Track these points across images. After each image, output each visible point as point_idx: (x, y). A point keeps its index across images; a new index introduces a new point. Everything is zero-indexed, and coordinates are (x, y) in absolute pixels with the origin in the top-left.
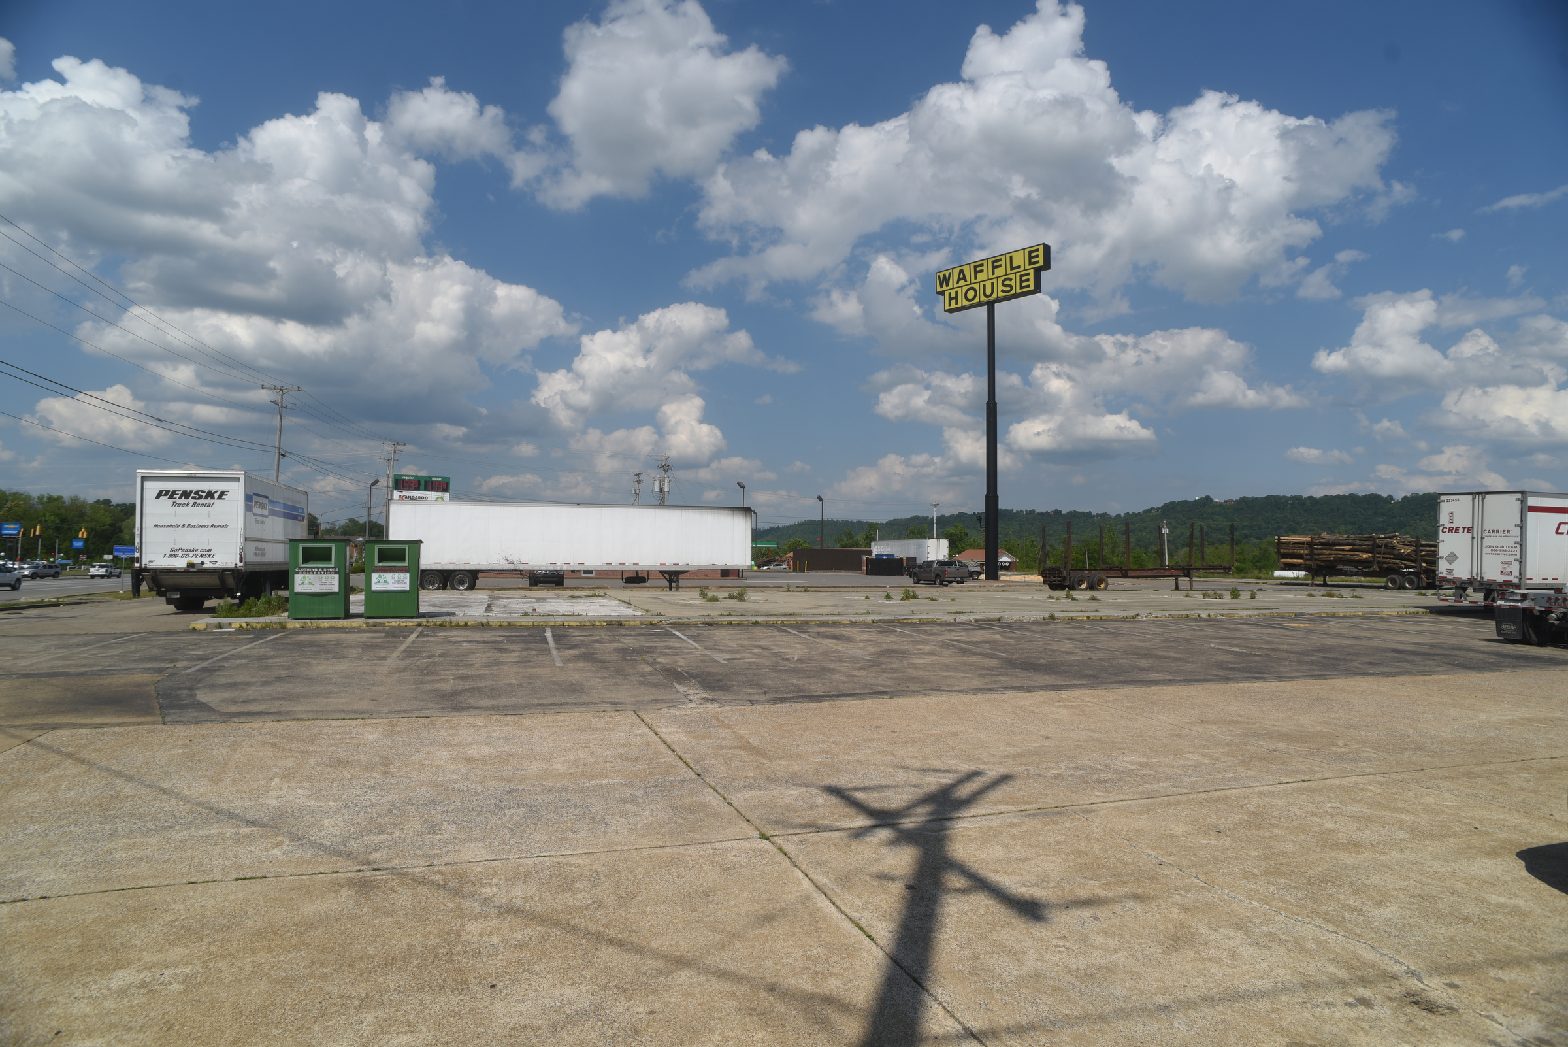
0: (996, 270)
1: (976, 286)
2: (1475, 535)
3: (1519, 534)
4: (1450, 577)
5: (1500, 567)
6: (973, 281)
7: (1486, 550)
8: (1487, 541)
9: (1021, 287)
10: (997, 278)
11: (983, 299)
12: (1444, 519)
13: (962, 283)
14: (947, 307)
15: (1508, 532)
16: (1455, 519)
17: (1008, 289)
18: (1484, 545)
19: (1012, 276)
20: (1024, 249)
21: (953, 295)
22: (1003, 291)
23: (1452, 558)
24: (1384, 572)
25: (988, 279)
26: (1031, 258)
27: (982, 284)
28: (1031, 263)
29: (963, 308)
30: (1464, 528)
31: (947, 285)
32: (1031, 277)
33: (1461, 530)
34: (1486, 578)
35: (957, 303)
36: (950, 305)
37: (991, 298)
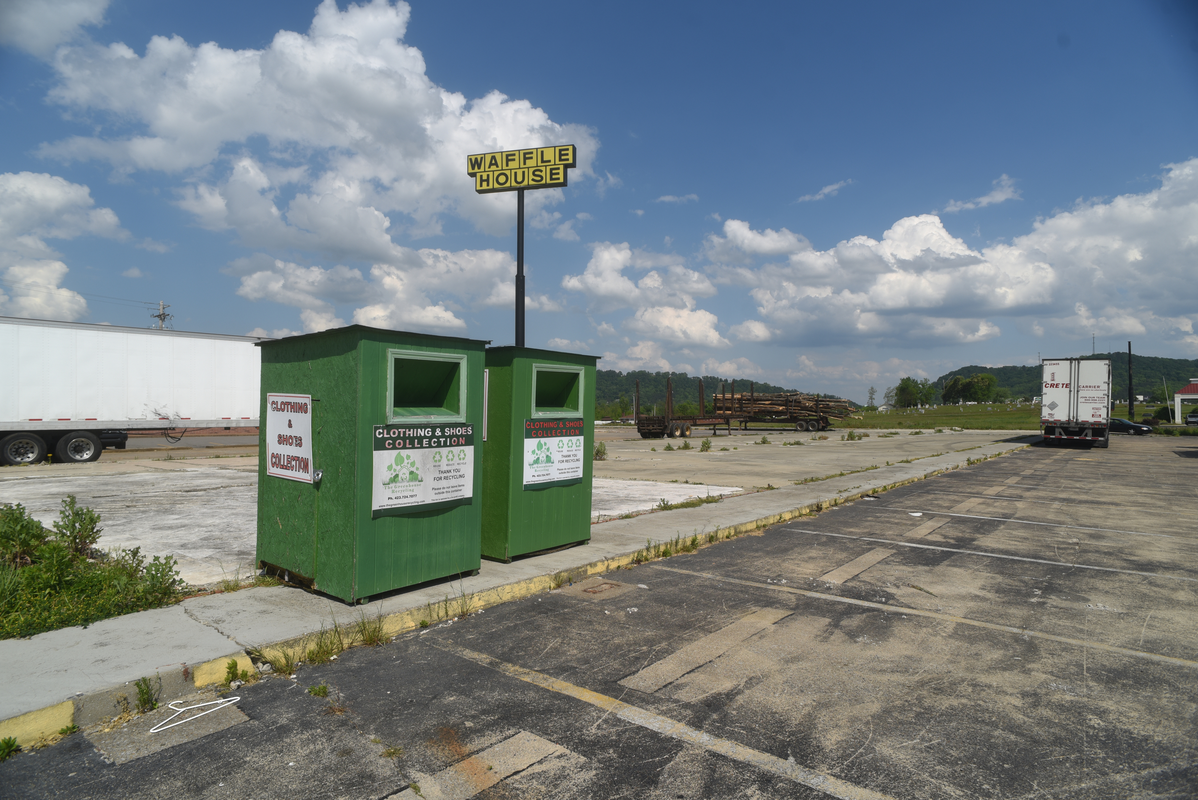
0: (527, 161)
1: (508, 173)
2: (1072, 389)
3: (1107, 389)
4: (1052, 420)
5: (1092, 412)
6: (505, 167)
7: (1080, 400)
8: (1081, 394)
9: (551, 179)
10: (528, 168)
11: (514, 184)
12: (1047, 378)
13: (493, 168)
14: (479, 188)
15: (1098, 387)
16: (1055, 378)
17: (539, 178)
18: (1079, 397)
19: (543, 169)
20: (555, 147)
21: (485, 177)
22: (533, 180)
23: (1053, 406)
24: (793, 419)
25: (520, 168)
26: (561, 155)
27: (513, 172)
28: (560, 160)
29: (494, 190)
30: (1063, 384)
31: (479, 168)
32: (561, 171)
33: (1060, 386)
34: (1080, 419)
35: (488, 185)
36: (481, 186)
37: (522, 185)
